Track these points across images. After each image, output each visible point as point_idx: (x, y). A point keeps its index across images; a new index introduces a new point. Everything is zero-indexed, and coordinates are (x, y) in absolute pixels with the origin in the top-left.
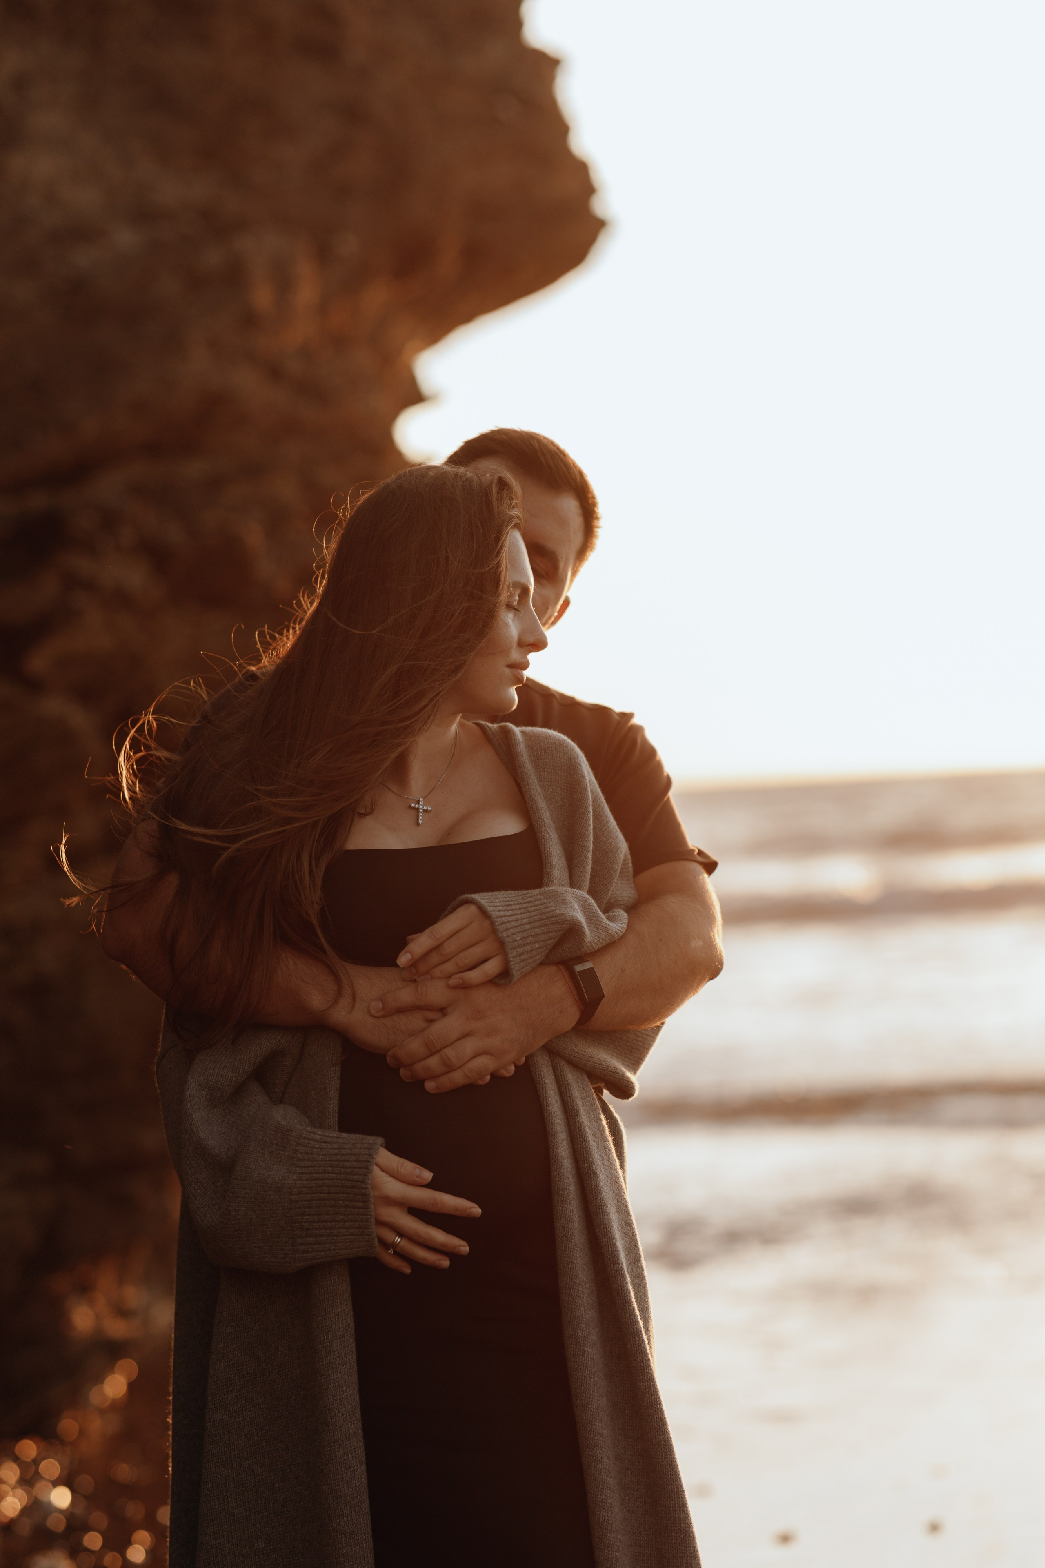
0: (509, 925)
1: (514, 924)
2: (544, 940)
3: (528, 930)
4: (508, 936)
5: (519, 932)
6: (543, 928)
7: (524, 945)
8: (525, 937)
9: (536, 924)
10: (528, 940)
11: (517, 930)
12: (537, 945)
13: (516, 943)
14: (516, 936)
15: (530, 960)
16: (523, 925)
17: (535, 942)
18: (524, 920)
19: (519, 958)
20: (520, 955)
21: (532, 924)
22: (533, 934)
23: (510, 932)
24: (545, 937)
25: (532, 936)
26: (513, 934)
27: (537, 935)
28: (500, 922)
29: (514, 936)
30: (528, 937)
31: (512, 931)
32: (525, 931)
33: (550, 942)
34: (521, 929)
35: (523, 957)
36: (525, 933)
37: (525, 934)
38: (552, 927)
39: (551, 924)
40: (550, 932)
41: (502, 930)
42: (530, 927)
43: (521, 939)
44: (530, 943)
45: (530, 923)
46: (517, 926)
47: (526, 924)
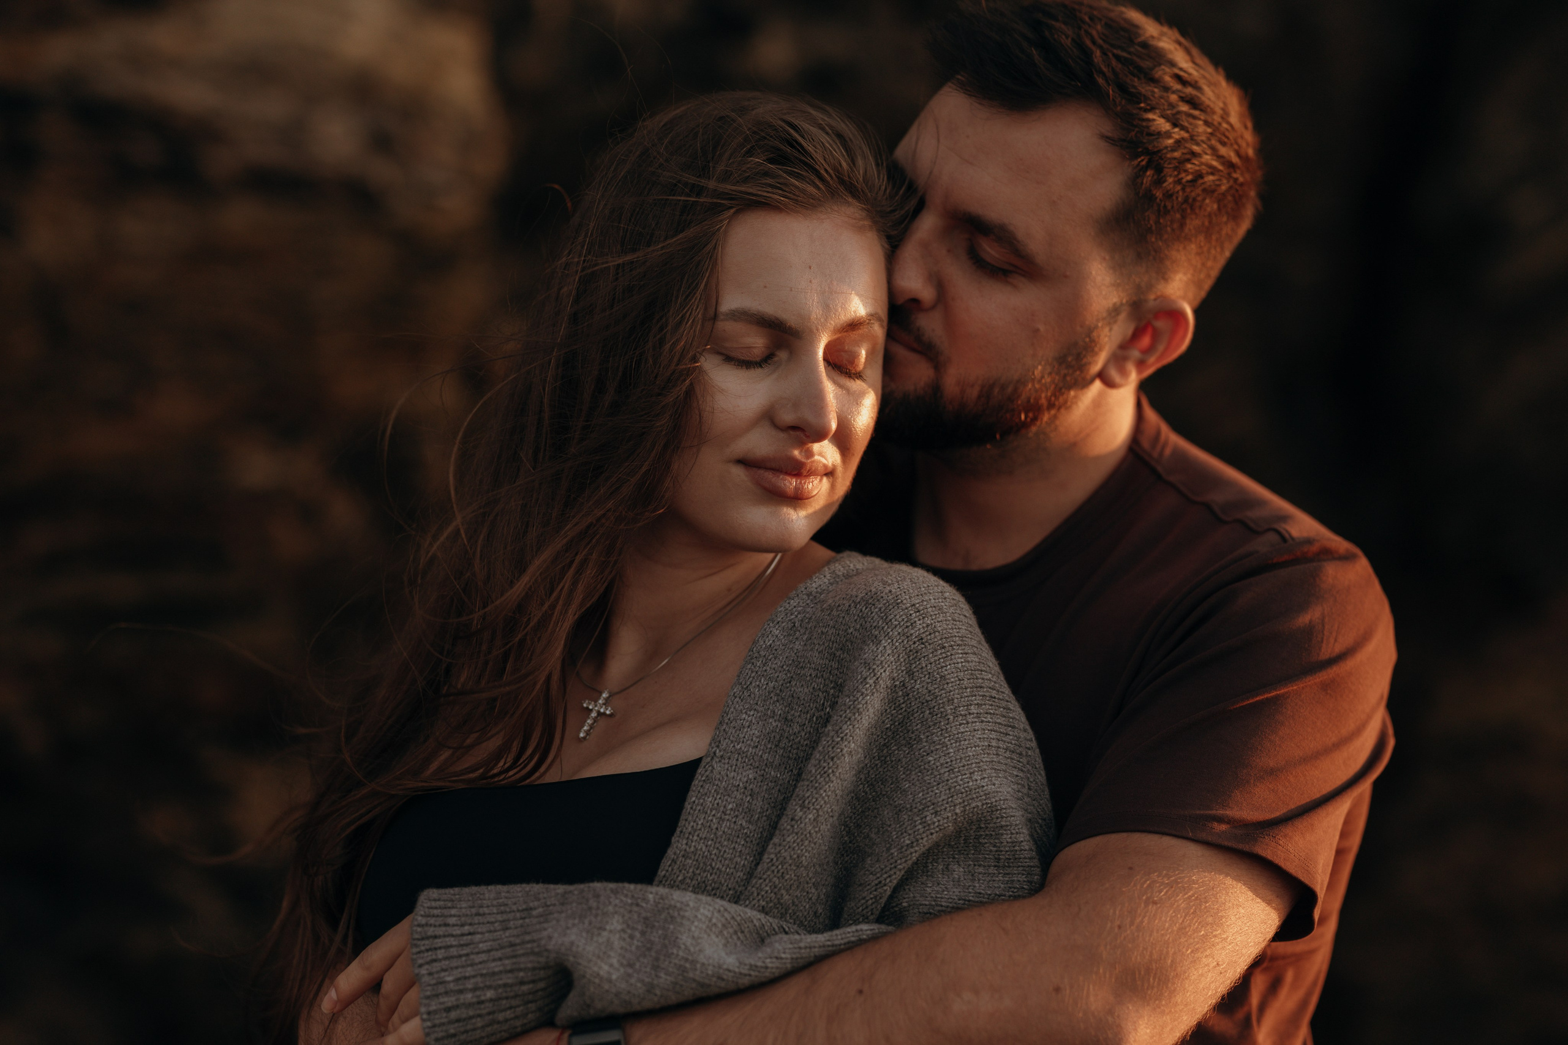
0: (440, 954)
1: (454, 951)
2: (505, 985)
3: (481, 963)
4: (430, 974)
5: (457, 968)
6: (507, 962)
7: (461, 992)
8: (465, 978)
9: (498, 954)
10: (469, 985)
11: (454, 963)
12: (490, 994)
13: (441, 989)
14: (447, 973)
15: (479, 1023)
16: (478, 953)
17: (489, 987)
18: (481, 945)
19: (444, 1015)
20: (448, 1010)
21: (492, 953)
22: (484, 972)
23: (436, 966)
24: (508, 979)
25: (482, 975)
26: (444, 970)
27: (494, 974)
28: (423, 948)
29: (443, 974)
30: (474, 976)
31: (445, 964)
32: (472, 965)
33: (525, 988)
34: (466, 961)
35: (454, 1015)
36: (469, 969)
37: (469, 971)
38: (523, 959)
39: (523, 955)
40: (520, 970)
41: (420, 961)
42: (485, 959)
43: (457, 980)
44: (474, 990)
45: (489, 951)
46: (460, 956)
47: (484, 952)
